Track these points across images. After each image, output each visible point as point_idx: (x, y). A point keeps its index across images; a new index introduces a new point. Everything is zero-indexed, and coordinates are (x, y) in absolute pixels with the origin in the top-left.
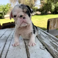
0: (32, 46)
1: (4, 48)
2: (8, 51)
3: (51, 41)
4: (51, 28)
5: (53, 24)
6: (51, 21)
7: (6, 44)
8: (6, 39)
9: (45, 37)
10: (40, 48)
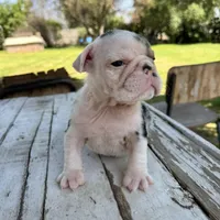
0: (139, 188)
1: (23, 195)
2: (44, 212)
3: (205, 164)
4: (179, 97)
5: (186, 85)
6: (181, 73)
7: (28, 174)
8: (25, 148)
9: (179, 148)
10: (173, 199)
